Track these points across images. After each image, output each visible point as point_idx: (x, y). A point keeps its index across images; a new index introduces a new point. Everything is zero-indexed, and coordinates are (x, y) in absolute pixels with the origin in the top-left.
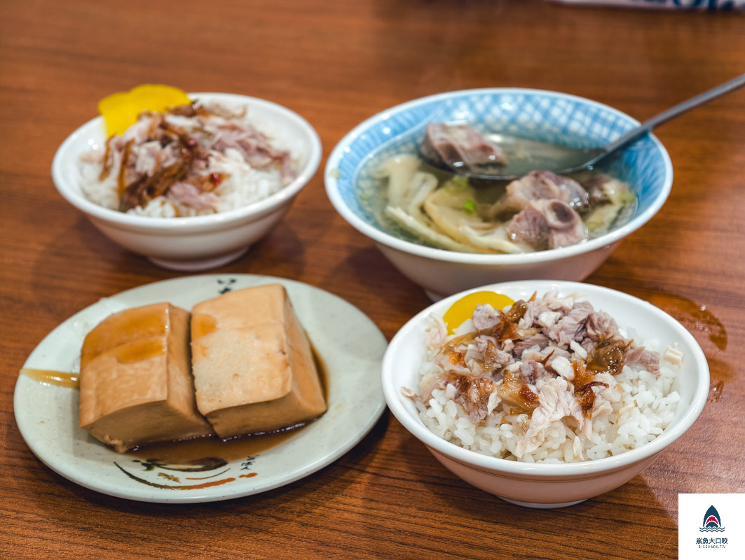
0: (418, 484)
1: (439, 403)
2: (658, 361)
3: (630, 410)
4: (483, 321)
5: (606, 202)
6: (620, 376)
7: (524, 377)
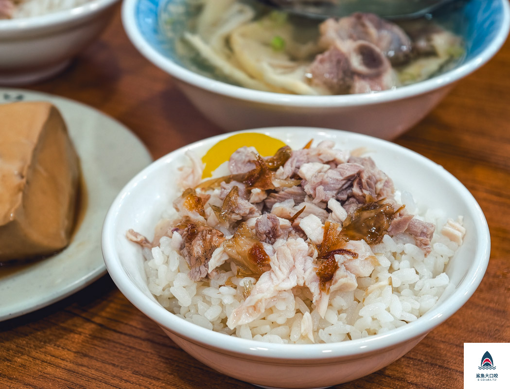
0: (145, 344)
1: (163, 252)
2: (432, 234)
3: (381, 288)
4: (240, 165)
5: (431, 53)
6: (379, 247)
7: (260, 234)
